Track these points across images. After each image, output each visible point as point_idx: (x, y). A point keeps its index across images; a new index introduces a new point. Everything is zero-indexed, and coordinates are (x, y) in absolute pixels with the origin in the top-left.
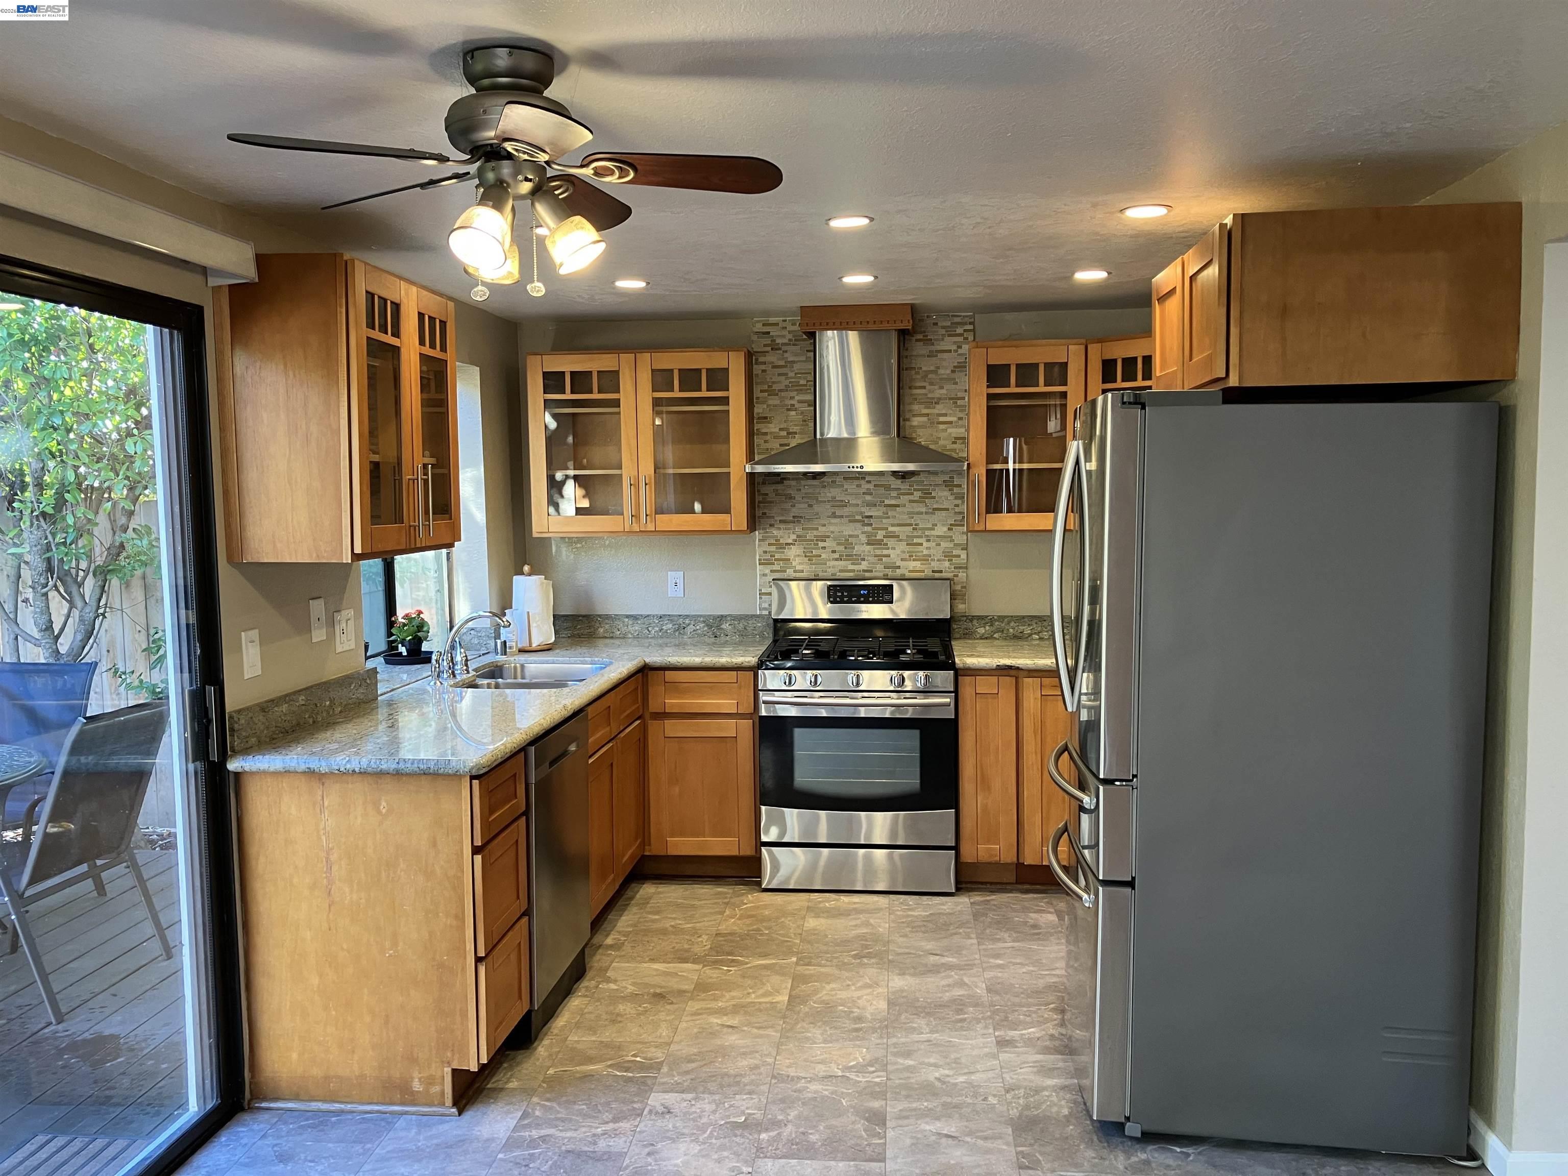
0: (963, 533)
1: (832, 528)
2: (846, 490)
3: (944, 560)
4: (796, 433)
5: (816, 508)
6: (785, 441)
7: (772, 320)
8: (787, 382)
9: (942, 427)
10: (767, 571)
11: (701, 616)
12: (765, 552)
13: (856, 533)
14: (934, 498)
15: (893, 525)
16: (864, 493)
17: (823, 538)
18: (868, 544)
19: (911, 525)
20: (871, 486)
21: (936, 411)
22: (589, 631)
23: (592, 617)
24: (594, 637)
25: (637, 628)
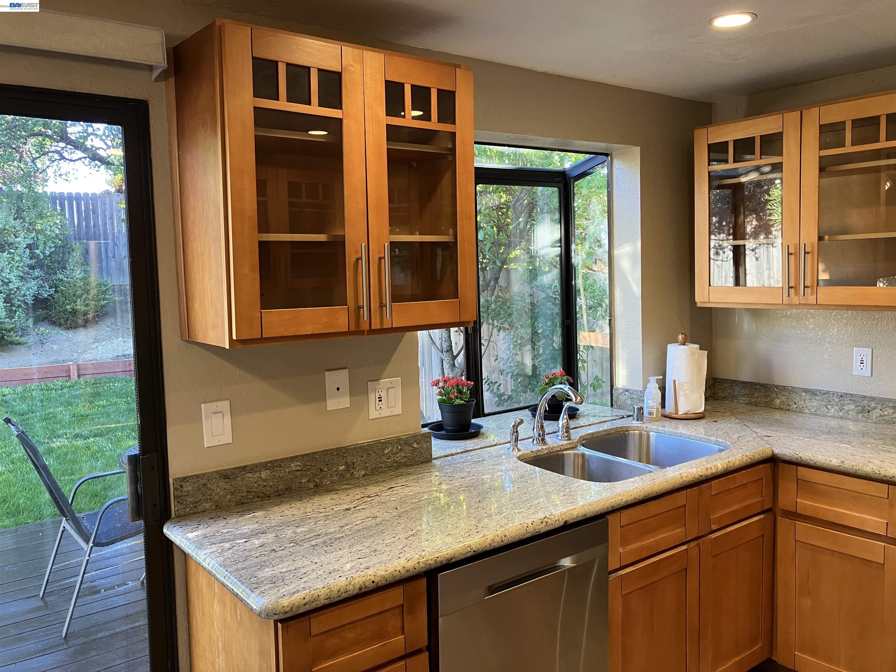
11: (889, 400)
22: (766, 400)
23: (769, 387)
24: (771, 408)
25: (814, 404)
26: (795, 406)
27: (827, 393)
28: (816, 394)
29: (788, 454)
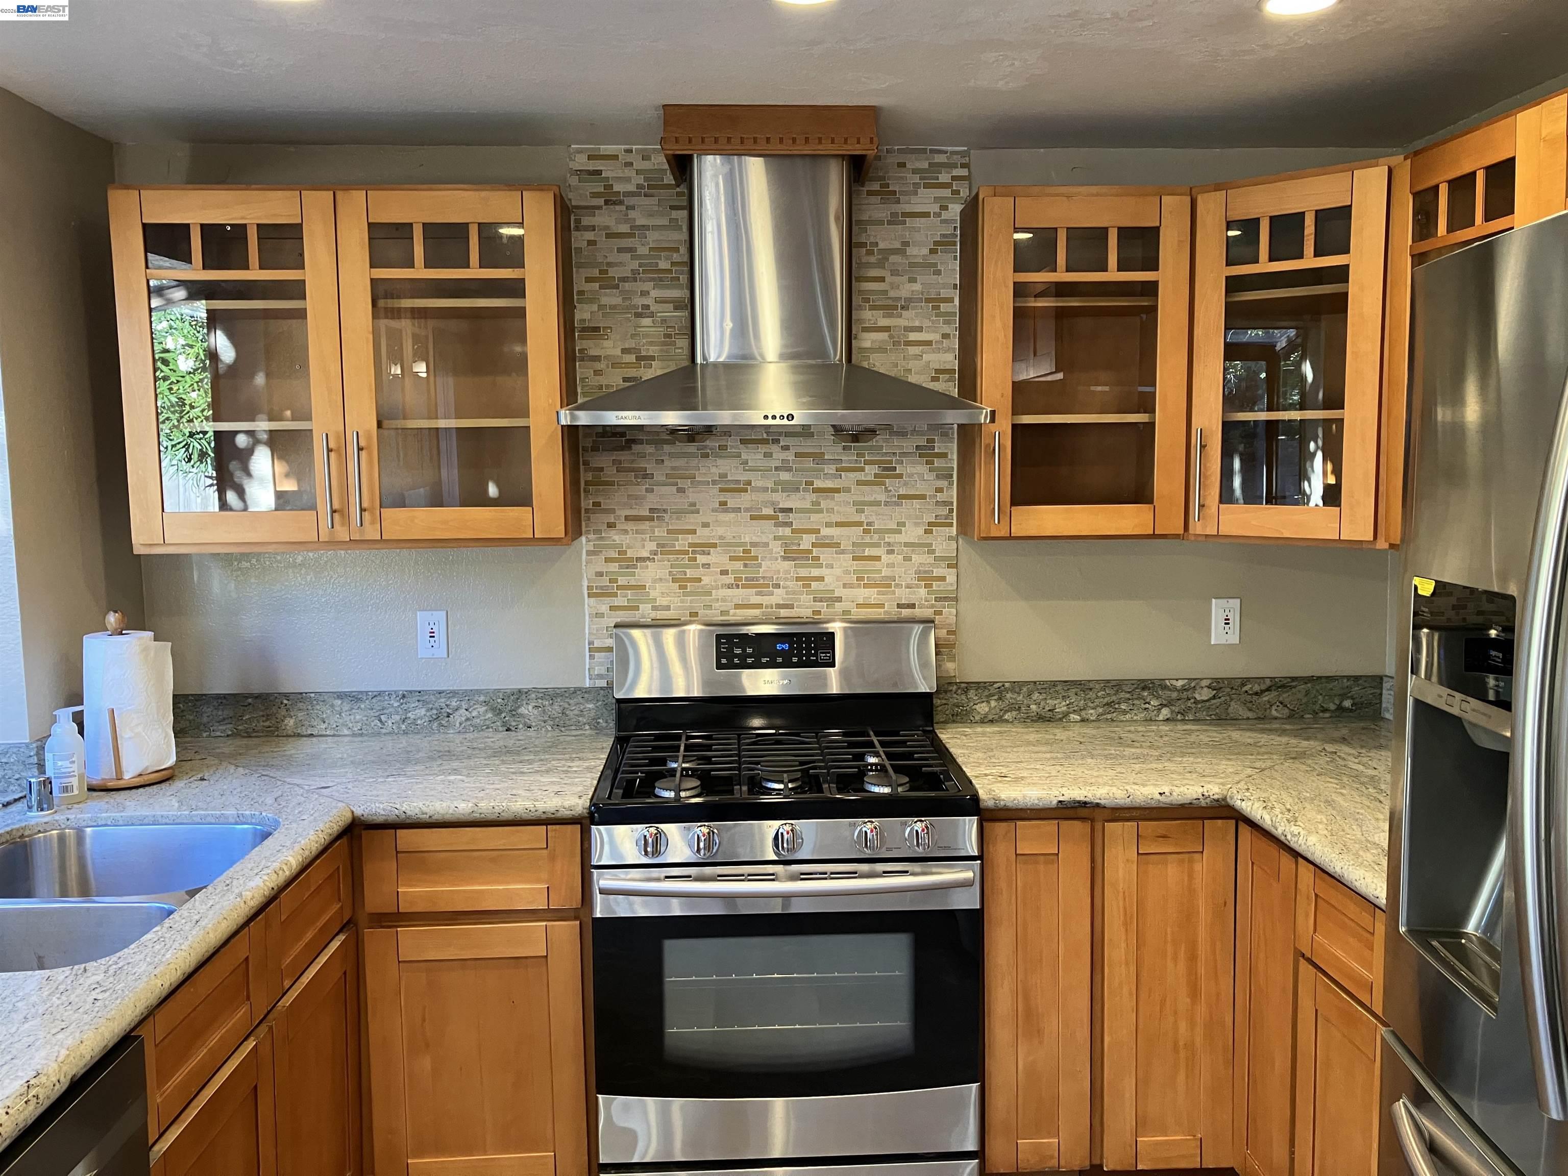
0: (950, 538)
1: (721, 531)
2: (746, 462)
3: (918, 586)
4: (652, 358)
5: (692, 496)
6: (632, 373)
7: (607, 149)
8: (635, 265)
9: (913, 350)
10: (604, 608)
11: (479, 692)
12: (600, 574)
13: (765, 540)
14: (900, 476)
15: (828, 525)
16: (777, 469)
17: (706, 547)
18: (785, 558)
19: (859, 524)
20: (790, 456)
21: (902, 322)
22: (267, 724)
23: (272, 698)
24: (278, 736)
25: (358, 717)
26: (323, 726)
27: (380, 693)
28: (359, 700)
29: (382, 812)
